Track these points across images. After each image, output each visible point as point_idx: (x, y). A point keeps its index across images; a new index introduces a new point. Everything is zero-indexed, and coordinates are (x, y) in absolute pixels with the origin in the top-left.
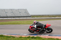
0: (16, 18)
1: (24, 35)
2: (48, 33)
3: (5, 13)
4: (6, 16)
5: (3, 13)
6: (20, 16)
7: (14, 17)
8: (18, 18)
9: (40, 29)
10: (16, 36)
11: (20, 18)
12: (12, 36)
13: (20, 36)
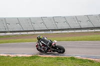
3: (77, 22)
12: (89, 59)
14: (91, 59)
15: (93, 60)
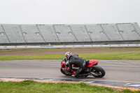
0: (112, 46)
1: (135, 87)
2: (96, 77)
3: (86, 33)
4: (90, 41)
5: (83, 33)
6: (121, 40)
7: (106, 43)
8: (117, 45)
9: (78, 68)
10: (116, 87)
11: (121, 45)
13: (125, 88)
14: (109, 86)
15: (112, 87)
